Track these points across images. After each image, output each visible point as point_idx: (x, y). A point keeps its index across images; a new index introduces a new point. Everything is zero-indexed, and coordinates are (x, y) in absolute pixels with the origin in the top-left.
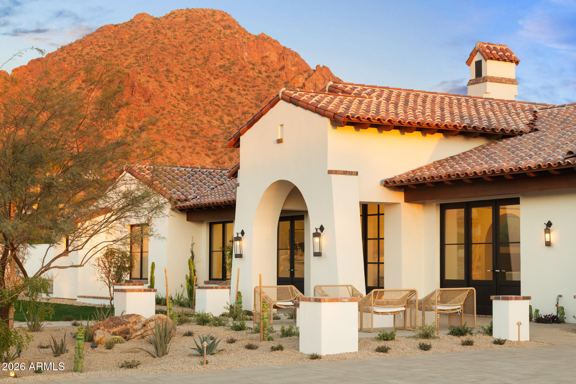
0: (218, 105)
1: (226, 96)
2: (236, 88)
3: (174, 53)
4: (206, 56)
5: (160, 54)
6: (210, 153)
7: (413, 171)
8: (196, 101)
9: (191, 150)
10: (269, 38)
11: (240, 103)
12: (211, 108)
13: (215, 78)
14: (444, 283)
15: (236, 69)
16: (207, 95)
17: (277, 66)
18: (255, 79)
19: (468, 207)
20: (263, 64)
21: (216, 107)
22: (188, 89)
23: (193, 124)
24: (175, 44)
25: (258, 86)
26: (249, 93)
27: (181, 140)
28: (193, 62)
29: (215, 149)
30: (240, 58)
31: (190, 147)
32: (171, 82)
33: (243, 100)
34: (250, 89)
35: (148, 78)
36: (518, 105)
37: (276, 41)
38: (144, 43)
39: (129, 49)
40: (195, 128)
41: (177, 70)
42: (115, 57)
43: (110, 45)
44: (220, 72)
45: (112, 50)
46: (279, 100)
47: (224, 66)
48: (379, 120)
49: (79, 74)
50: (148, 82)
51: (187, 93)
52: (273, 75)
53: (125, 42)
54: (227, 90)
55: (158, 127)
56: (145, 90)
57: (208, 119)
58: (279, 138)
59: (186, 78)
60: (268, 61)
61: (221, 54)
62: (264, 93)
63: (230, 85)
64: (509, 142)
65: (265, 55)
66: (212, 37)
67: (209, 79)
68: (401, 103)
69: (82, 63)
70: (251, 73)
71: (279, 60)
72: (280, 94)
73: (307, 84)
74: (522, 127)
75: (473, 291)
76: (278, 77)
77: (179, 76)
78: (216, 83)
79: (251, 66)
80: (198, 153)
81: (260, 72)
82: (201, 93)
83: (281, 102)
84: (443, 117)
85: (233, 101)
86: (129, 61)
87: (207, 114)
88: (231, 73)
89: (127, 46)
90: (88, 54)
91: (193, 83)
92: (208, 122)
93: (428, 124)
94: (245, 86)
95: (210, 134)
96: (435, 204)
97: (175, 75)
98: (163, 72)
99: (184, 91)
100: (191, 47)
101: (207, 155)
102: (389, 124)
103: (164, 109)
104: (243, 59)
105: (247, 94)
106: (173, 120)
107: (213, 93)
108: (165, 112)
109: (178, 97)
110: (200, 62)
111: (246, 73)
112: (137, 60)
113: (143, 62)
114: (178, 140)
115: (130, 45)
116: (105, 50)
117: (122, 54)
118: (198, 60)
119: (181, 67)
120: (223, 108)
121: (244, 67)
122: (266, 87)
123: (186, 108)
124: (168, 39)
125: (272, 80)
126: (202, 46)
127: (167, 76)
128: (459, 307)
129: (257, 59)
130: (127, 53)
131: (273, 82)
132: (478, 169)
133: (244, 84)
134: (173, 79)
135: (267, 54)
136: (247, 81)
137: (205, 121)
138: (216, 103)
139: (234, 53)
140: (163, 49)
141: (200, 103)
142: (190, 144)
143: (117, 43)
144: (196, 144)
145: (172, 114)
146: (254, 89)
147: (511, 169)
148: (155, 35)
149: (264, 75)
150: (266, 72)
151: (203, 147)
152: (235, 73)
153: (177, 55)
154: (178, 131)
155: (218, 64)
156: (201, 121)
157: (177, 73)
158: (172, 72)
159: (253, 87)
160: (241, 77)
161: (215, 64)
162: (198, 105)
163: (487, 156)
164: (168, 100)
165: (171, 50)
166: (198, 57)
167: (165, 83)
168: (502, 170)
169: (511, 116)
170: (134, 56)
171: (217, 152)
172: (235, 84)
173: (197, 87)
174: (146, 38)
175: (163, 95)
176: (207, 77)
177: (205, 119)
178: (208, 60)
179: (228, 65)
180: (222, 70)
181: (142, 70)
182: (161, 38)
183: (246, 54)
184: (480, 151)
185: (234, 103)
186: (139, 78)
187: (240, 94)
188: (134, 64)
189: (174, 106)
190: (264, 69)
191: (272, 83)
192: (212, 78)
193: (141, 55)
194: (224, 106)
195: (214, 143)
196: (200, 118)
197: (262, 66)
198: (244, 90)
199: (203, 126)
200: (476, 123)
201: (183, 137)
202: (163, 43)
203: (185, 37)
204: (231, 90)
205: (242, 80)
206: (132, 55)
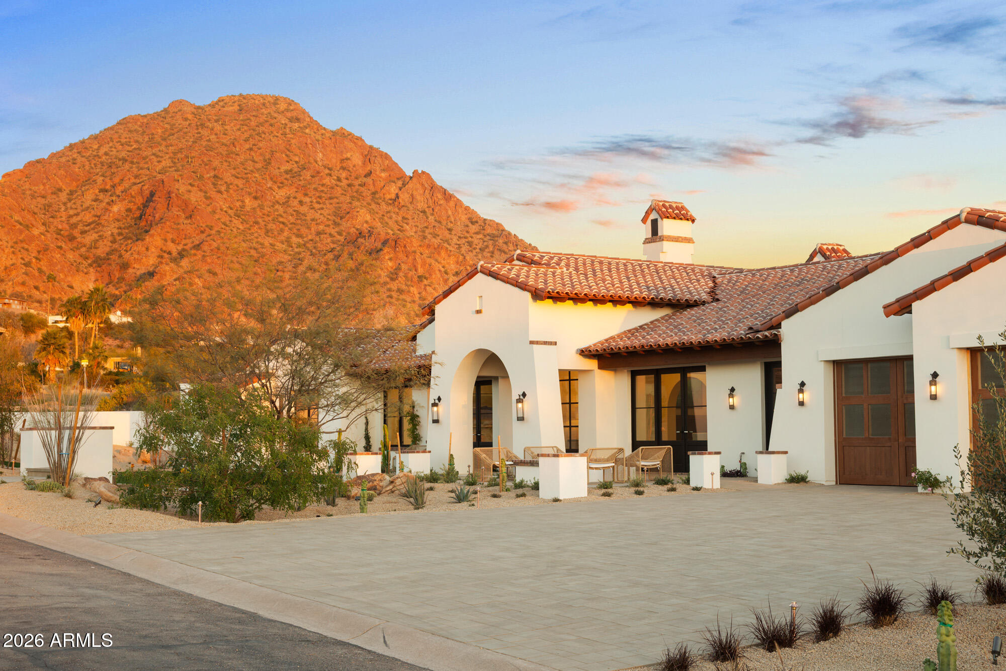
0: (283, 223)
1: (295, 211)
2: (307, 200)
3: (224, 153)
4: (267, 157)
5: (205, 154)
8: (255, 218)
10: (350, 134)
11: (313, 220)
12: (274, 227)
13: (279, 187)
15: (307, 175)
16: (269, 209)
17: (362, 172)
18: (332, 188)
19: (657, 374)
20: (343, 168)
21: (281, 226)
22: (243, 201)
23: (251, 248)
24: (224, 141)
25: (337, 198)
26: (324, 207)
27: (236, 270)
28: (250, 166)
32: (220, 192)
33: (317, 216)
34: (327, 201)
35: (190, 187)
37: (359, 139)
38: (183, 140)
39: (163, 148)
40: (253, 253)
41: (228, 177)
42: (144, 158)
43: (137, 142)
44: (286, 179)
45: (139, 149)
47: (291, 171)
49: (95, 181)
50: (190, 191)
51: (243, 207)
52: (356, 183)
53: (157, 138)
54: (295, 203)
55: (204, 251)
56: (186, 203)
57: (271, 240)
59: (241, 186)
60: (350, 164)
61: (287, 156)
62: (345, 206)
63: (300, 196)
65: (344, 156)
66: (275, 133)
67: (270, 188)
69: (99, 166)
70: (327, 181)
71: (364, 163)
73: (401, 195)
75: (670, 448)
76: (363, 185)
77: (231, 184)
78: (281, 194)
79: (327, 171)
80: (258, 287)
81: (339, 180)
82: (261, 207)
85: (304, 218)
86: (163, 164)
87: (270, 234)
88: (300, 180)
89: (160, 145)
90: (106, 154)
91: (250, 194)
92: (271, 245)
94: (320, 197)
95: (274, 262)
97: (226, 183)
98: (209, 178)
99: (238, 204)
100: (247, 146)
101: (270, 289)
103: (211, 228)
104: (316, 162)
105: (322, 209)
106: (224, 243)
107: (277, 207)
108: (213, 232)
109: (230, 212)
110: (259, 166)
111: (320, 180)
112: (174, 163)
113: (183, 166)
115: (164, 143)
116: (130, 149)
117: (154, 154)
118: (256, 162)
119: (233, 172)
120: (290, 226)
121: (318, 173)
122: (348, 199)
123: (241, 227)
124: (216, 134)
125: (354, 189)
126: (261, 145)
127: (214, 184)
129: (334, 161)
130: (160, 154)
131: (356, 192)
133: (318, 194)
134: (223, 188)
135: (348, 155)
136: (322, 191)
137: (266, 243)
138: (281, 220)
139: (304, 155)
140: (209, 148)
141: (260, 220)
142: (247, 275)
143: (146, 139)
144: (256, 274)
145: (222, 235)
146: (331, 201)
148: (198, 129)
149: (345, 183)
150: (347, 179)
151: (266, 279)
152: (306, 180)
153: (227, 156)
154: (231, 258)
155: (283, 168)
156: (262, 244)
157: (228, 180)
158: (222, 179)
159: (330, 198)
160: (314, 186)
161: (279, 168)
162: (257, 223)
164: (217, 217)
165: (220, 150)
166: (255, 158)
167: (213, 193)
170: (170, 158)
171: (284, 285)
172: (306, 195)
173: (256, 198)
174: (186, 133)
175: (209, 209)
176: (269, 185)
177: (267, 241)
178: (270, 163)
179: (296, 170)
180: (288, 176)
181: (181, 175)
182: (206, 134)
183: (321, 155)
185: (305, 220)
186: (177, 187)
187: (313, 208)
188: (170, 167)
189: (225, 224)
190: (344, 175)
191: (355, 194)
192: (275, 187)
193: (179, 156)
194: (291, 224)
195: (279, 273)
196: (260, 240)
197: (341, 171)
198: (319, 203)
199: (264, 250)
201: (237, 266)
202: (209, 141)
203: (239, 133)
204: (301, 203)
205: (315, 189)
206: (168, 156)
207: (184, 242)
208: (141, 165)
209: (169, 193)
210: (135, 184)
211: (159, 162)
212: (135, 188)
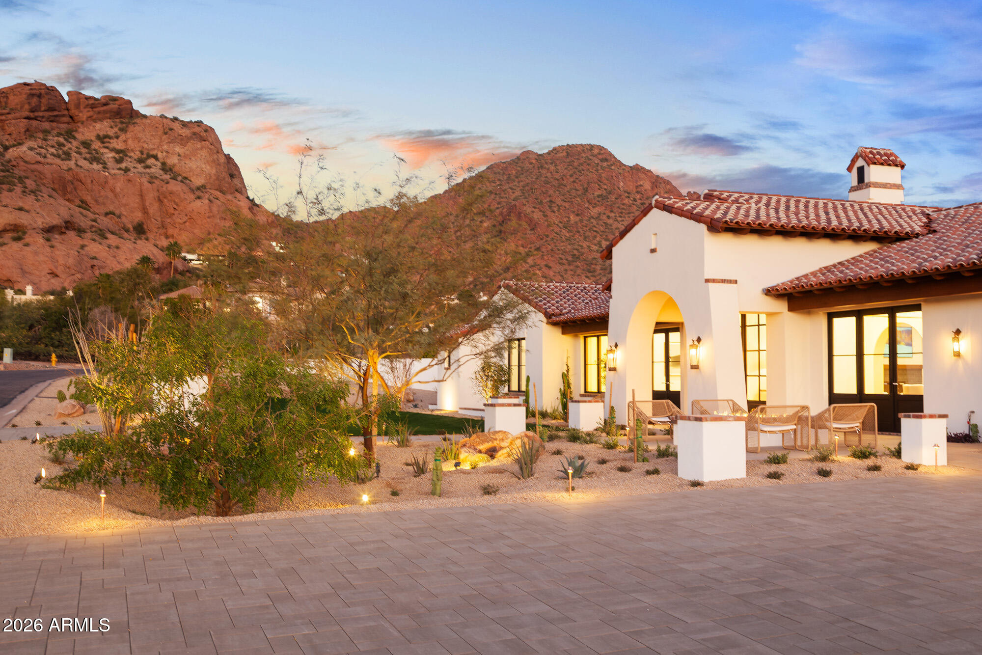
0: (596, 231)
1: (604, 223)
2: (612, 215)
3: (556, 185)
4: (585, 187)
5: (543, 186)
6: (589, 274)
7: (797, 279)
8: (577, 228)
9: (573, 273)
10: (643, 168)
11: (616, 229)
12: (590, 234)
13: (593, 207)
14: (834, 398)
15: (613, 197)
16: (586, 222)
18: (630, 206)
19: (859, 315)
20: (638, 192)
21: (595, 233)
22: (569, 218)
23: (574, 249)
24: (557, 177)
25: (633, 213)
26: (624, 219)
27: (564, 264)
28: (574, 193)
29: (594, 271)
30: (616, 188)
31: (571, 270)
32: (554, 212)
34: (626, 216)
35: (533, 209)
36: (908, 209)
37: (649, 171)
38: (529, 178)
39: (516, 183)
40: (575, 252)
41: (559, 201)
42: (504, 191)
43: (499, 180)
44: (598, 201)
45: (501, 185)
46: (652, 208)
47: (602, 195)
48: (759, 224)
50: (533, 212)
51: (569, 221)
53: (512, 177)
54: (604, 217)
55: (543, 252)
56: (531, 220)
57: (588, 244)
58: (653, 247)
59: (568, 207)
60: (642, 189)
61: (599, 185)
63: (608, 213)
64: (904, 244)
65: (639, 183)
66: (591, 170)
67: (588, 208)
68: (782, 208)
70: (626, 201)
71: (652, 188)
72: (654, 203)
74: (918, 229)
75: (874, 406)
77: (561, 206)
78: (594, 212)
79: (627, 195)
80: (579, 275)
81: (635, 200)
82: (581, 221)
83: (655, 211)
84: (829, 221)
85: (610, 227)
86: (516, 194)
87: (587, 240)
88: (608, 201)
89: (514, 181)
91: (574, 212)
92: (588, 246)
93: (813, 228)
94: (621, 213)
95: (590, 258)
96: (821, 313)
97: (558, 205)
98: (546, 203)
99: (565, 220)
100: (572, 180)
101: (587, 277)
102: (770, 229)
103: (547, 236)
104: (619, 188)
105: (623, 221)
106: (556, 246)
107: (592, 220)
108: (548, 239)
109: (560, 225)
110: (579, 193)
111: (621, 201)
113: (529, 195)
114: (560, 264)
115: (517, 180)
116: (495, 185)
117: (510, 188)
118: (578, 190)
119: (562, 198)
120: (600, 233)
121: (620, 196)
123: (568, 235)
124: (551, 173)
126: (581, 178)
127: (550, 207)
128: (858, 424)
129: (631, 187)
130: (514, 188)
132: (873, 273)
133: (620, 211)
134: (555, 209)
135: (641, 183)
136: (623, 209)
137: (585, 246)
138: (595, 229)
139: (611, 184)
140: (547, 182)
141: (580, 230)
142: (572, 267)
143: (505, 178)
144: (577, 267)
145: (555, 241)
146: (629, 215)
147: (914, 271)
148: (539, 170)
150: (641, 200)
151: (583, 270)
152: (611, 201)
153: (559, 187)
154: (560, 256)
155: (596, 193)
156: (581, 246)
159: (629, 213)
160: (617, 205)
161: (593, 194)
162: (578, 232)
163: (881, 259)
164: (552, 228)
165: (554, 183)
166: (577, 188)
167: (549, 213)
168: (903, 273)
169: (903, 219)
170: (521, 190)
171: (596, 274)
172: (612, 211)
173: (577, 215)
174: (531, 173)
175: (546, 223)
176: (586, 206)
177: (585, 244)
178: (587, 191)
179: (605, 194)
180: (600, 199)
181: (528, 201)
182: (544, 172)
183: (622, 184)
184: (871, 255)
185: (612, 229)
186: (525, 209)
187: (617, 221)
188: (521, 196)
189: (556, 233)
190: (638, 197)
192: (591, 207)
193: (527, 188)
194: (601, 232)
195: (593, 266)
196: (580, 243)
197: (636, 194)
198: (621, 217)
199: (583, 250)
200: (866, 226)
201: (565, 261)
202: (547, 177)
203: (566, 171)
204: (609, 217)
205: (619, 207)
206: (519, 189)
207: (529, 246)
208: (502, 196)
209: (520, 213)
210: (498, 208)
211: (513, 193)
212: (498, 211)
